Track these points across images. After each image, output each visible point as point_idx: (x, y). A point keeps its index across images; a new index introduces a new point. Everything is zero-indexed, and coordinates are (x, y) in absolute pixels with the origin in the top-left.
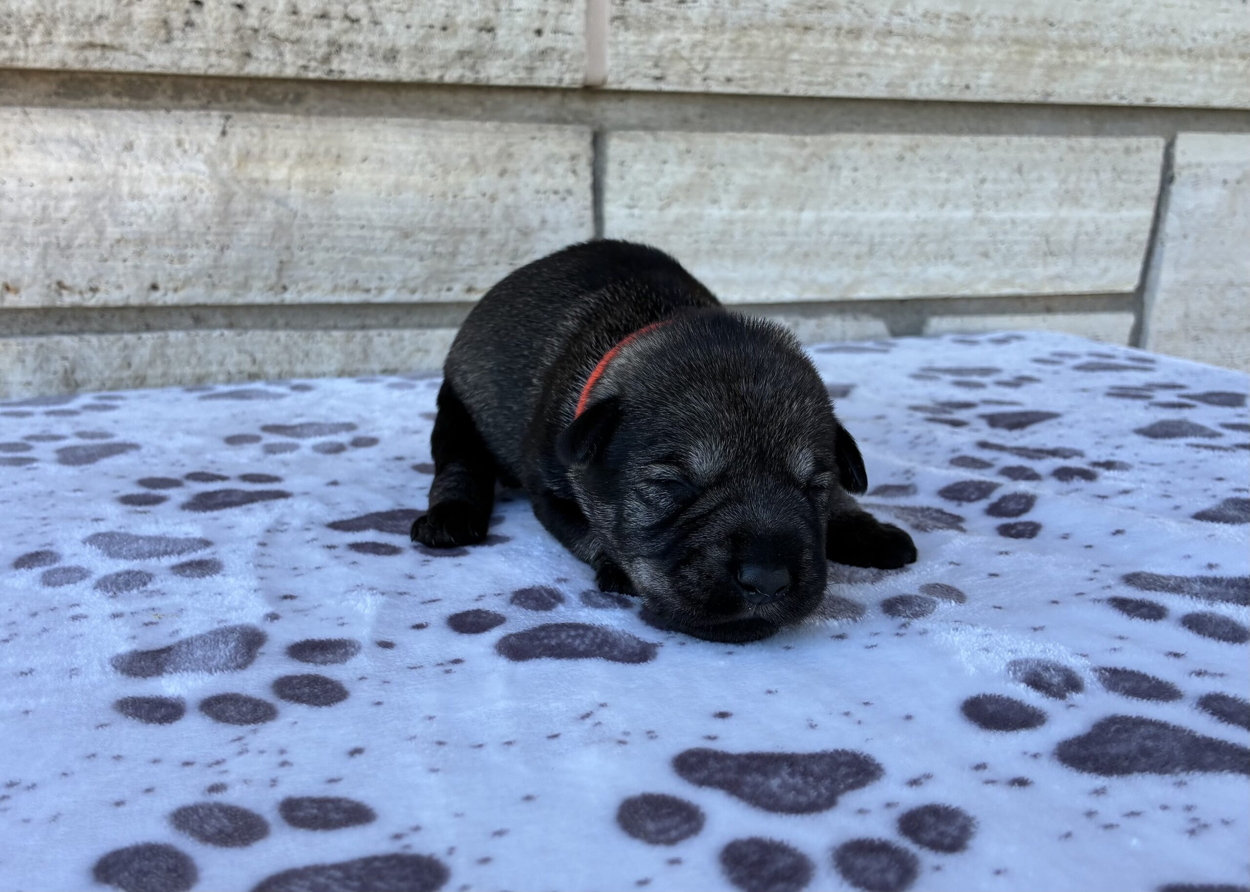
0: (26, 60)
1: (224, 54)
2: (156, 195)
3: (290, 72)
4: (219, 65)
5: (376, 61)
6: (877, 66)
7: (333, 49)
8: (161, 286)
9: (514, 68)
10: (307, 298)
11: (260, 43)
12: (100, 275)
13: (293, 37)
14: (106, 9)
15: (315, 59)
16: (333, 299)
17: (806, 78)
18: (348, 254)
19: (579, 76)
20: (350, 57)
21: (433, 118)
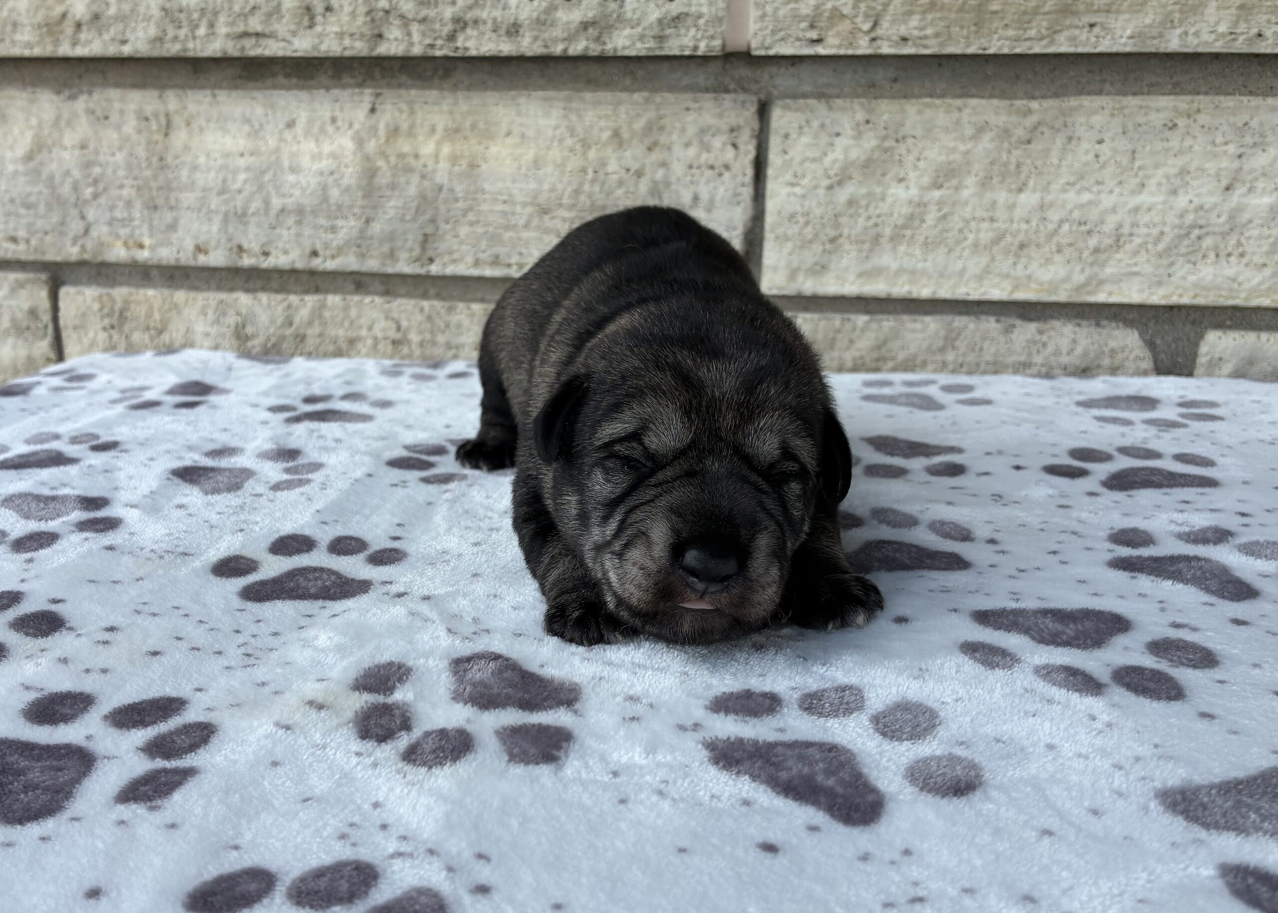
0: (195, 50)
1: (356, 36)
2: (310, 170)
3: (417, 50)
4: (352, 47)
5: (500, 36)
7: (458, 27)
8: (321, 252)
9: (642, 38)
10: (450, 270)
11: (391, 24)
12: (270, 242)
13: (420, 17)
15: (440, 37)
18: (491, 229)
19: (717, 43)
20: (475, 33)
21: (579, 90)
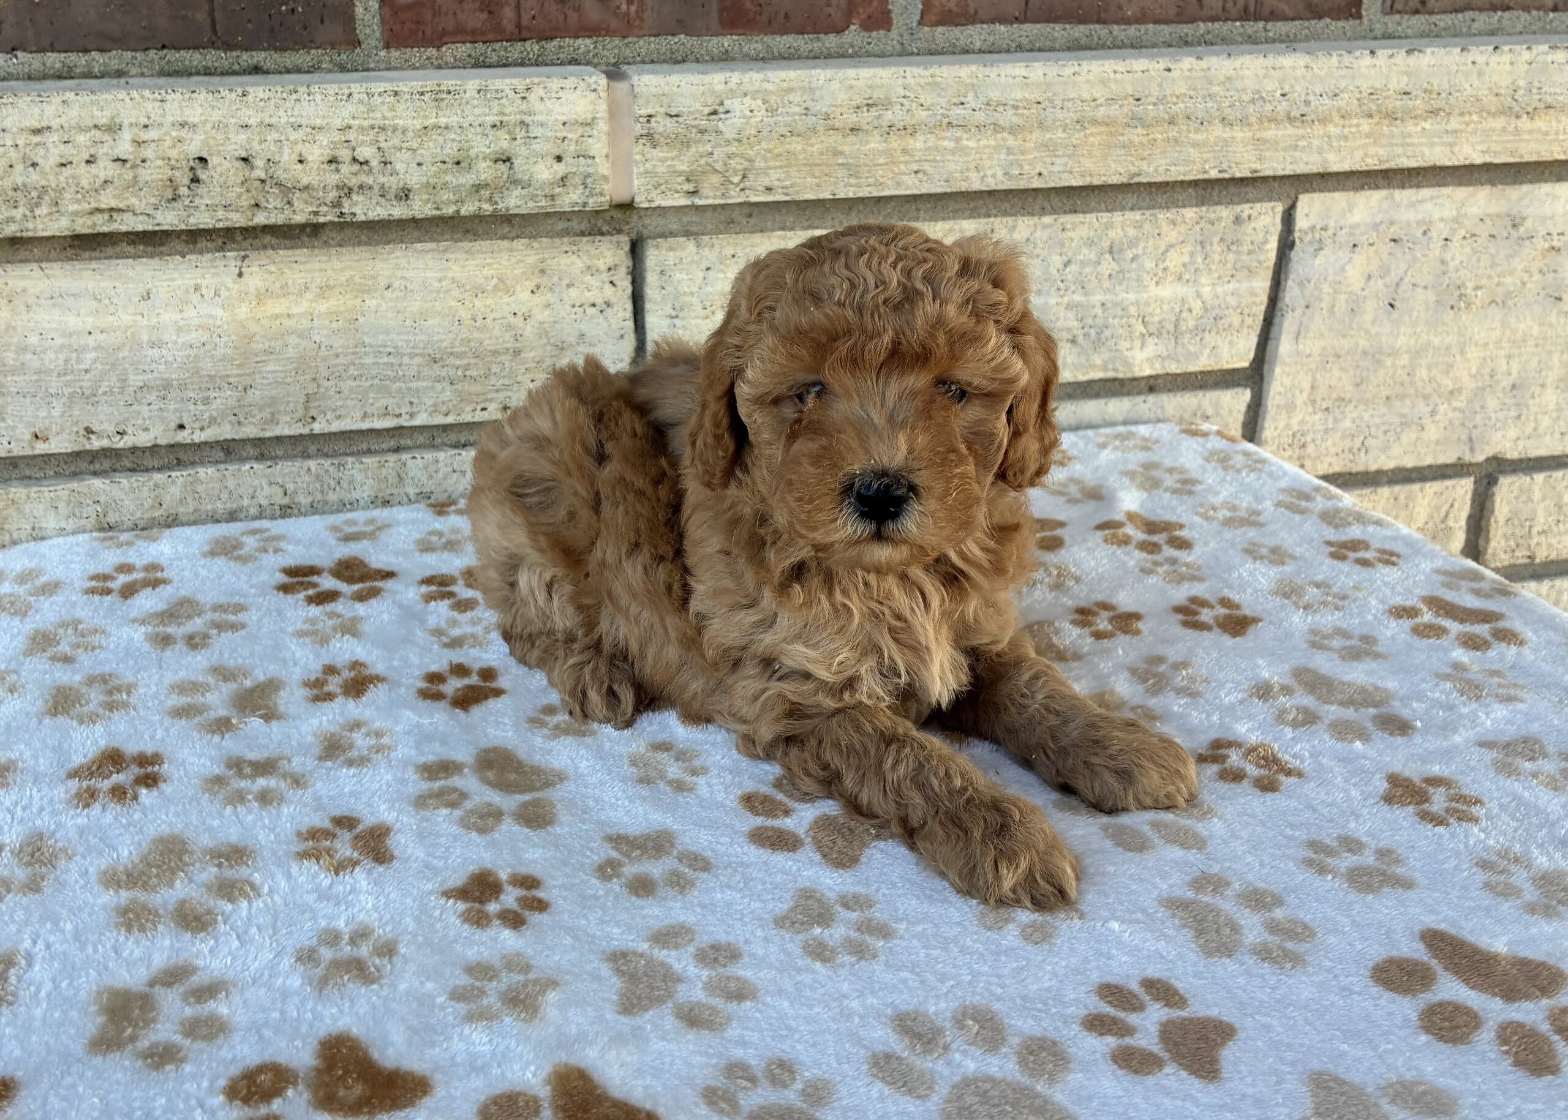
0: (35, 230)
1: (232, 208)
2: (175, 343)
4: (227, 219)
5: (388, 201)
6: (934, 161)
7: (344, 193)
8: (188, 426)
9: (533, 198)
10: (336, 426)
11: (268, 193)
12: (127, 420)
13: (300, 185)
14: (110, 173)
15: (325, 204)
16: (365, 425)
17: (853, 181)
18: (376, 381)
19: (606, 198)
20: (361, 198)
